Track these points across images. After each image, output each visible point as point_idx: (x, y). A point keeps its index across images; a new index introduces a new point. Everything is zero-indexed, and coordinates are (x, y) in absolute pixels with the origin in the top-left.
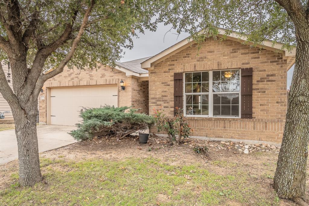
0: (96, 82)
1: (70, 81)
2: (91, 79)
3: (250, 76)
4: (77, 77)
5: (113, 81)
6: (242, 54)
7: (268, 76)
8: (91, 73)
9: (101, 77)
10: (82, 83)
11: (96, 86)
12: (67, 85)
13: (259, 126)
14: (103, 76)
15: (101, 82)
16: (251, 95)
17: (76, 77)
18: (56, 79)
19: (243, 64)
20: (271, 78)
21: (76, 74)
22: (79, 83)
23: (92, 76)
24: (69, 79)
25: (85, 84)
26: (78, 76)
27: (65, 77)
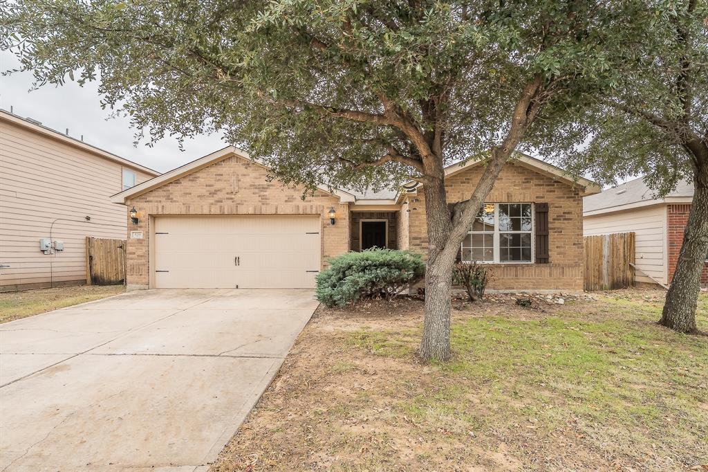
0: (277, 209)
1: (212, 204)
2: (263, 204)
4: (231, 198)
5: (311, 208)
6: (536, 185)
7: (564, 213)
8: (262, 193)
9: (286, 201)
10: (242, 210)
11: (276, 215)
12: (206, 211)
13: (556, 272)
14: (290, 199)
15: (289, 209)
17: (227, 199)
18: (174, 199)
19: (537, 197)
20: (567, 216)
21: (227, 193)
22: (237, 211)
23: (266, 199)
24: (211, 201)
25: (251, 211)
26: (233, 196)
27: (199, 196)
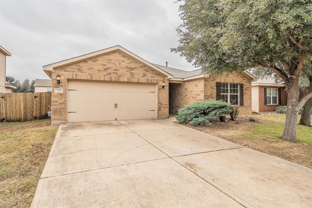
0: (138, 80)
1: (105, 75)
2: (132, 77)
3: (243, 87)
4: (116, 73)
5: (154, 80)
6: (240, 77)
7: (247, 88)
8: (131, 71)
9: (143, 76)
10: (122, 79)
11: (138, 83)
12: (102, 79)
13: (245, 109)
14: (144, 75)
15: (143, 80)
16: (243, 96)
17: (114, 73)
18: (83, 71)
19: (240, 81)
20: (248, 89)
21: (114, 70)
22: (119, 79)
23: (133, 74)
24: (105, 74)
25: (126, 80)
26: (117, 72)
27: (98, 70)
